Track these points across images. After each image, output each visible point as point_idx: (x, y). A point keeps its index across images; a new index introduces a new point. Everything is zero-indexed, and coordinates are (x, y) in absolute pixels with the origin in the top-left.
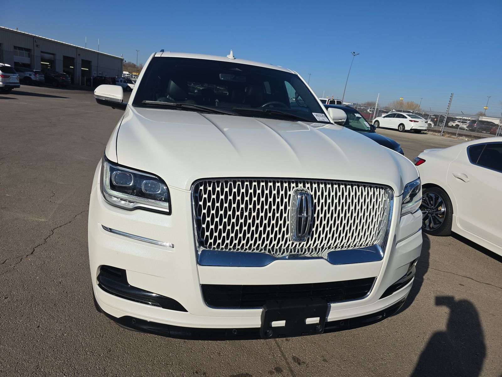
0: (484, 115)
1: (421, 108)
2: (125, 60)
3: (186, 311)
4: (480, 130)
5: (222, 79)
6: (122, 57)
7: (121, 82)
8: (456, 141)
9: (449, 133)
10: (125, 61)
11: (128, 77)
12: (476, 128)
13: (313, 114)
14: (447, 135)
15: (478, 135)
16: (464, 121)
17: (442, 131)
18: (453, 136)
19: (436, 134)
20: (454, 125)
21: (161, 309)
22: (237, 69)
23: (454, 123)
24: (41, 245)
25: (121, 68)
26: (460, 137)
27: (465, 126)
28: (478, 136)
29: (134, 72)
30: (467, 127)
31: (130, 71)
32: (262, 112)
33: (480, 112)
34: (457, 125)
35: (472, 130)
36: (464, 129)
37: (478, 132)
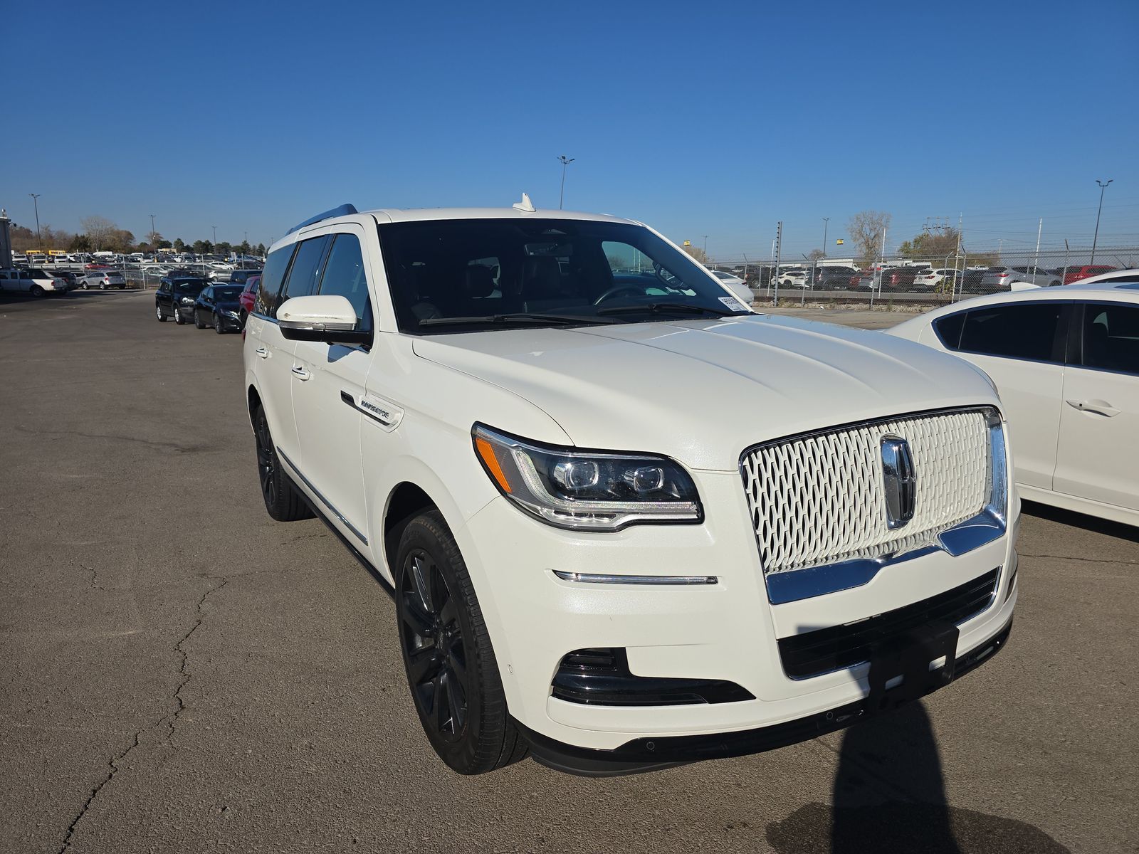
0: (823, 255)
1: (707, 255)
2: (13, 221)
3: (752, 697)
4: (831, 286)
5: (531, 254)
6: (4, 215)
7: (12, 277)
8: (806, 312)
9: (787, 299)
10: (15, 225)
11: (19, 261)
12: (822, 282)
13: (720, 299)
14: (787, 304)
15: (837, 295)
16: (796, 272)
17: (776, 297)
18: (796, 304)
19: (765, 304)
20: (782, 283)
21: (707, 705)
22: (555, 231)
23: (781, 278)
24: (184, 684)
25: (6, 241)
26: (810, 304)
27: (802, 283)
28: (838, 297)
29: (29, 249)
30: (806, 283)
31: (19, 247)
32: (647, 309)
33: (816, 251)
34: (787, 282)
35: (817, 288)
36: (802, 288)
37: (827, 289)
